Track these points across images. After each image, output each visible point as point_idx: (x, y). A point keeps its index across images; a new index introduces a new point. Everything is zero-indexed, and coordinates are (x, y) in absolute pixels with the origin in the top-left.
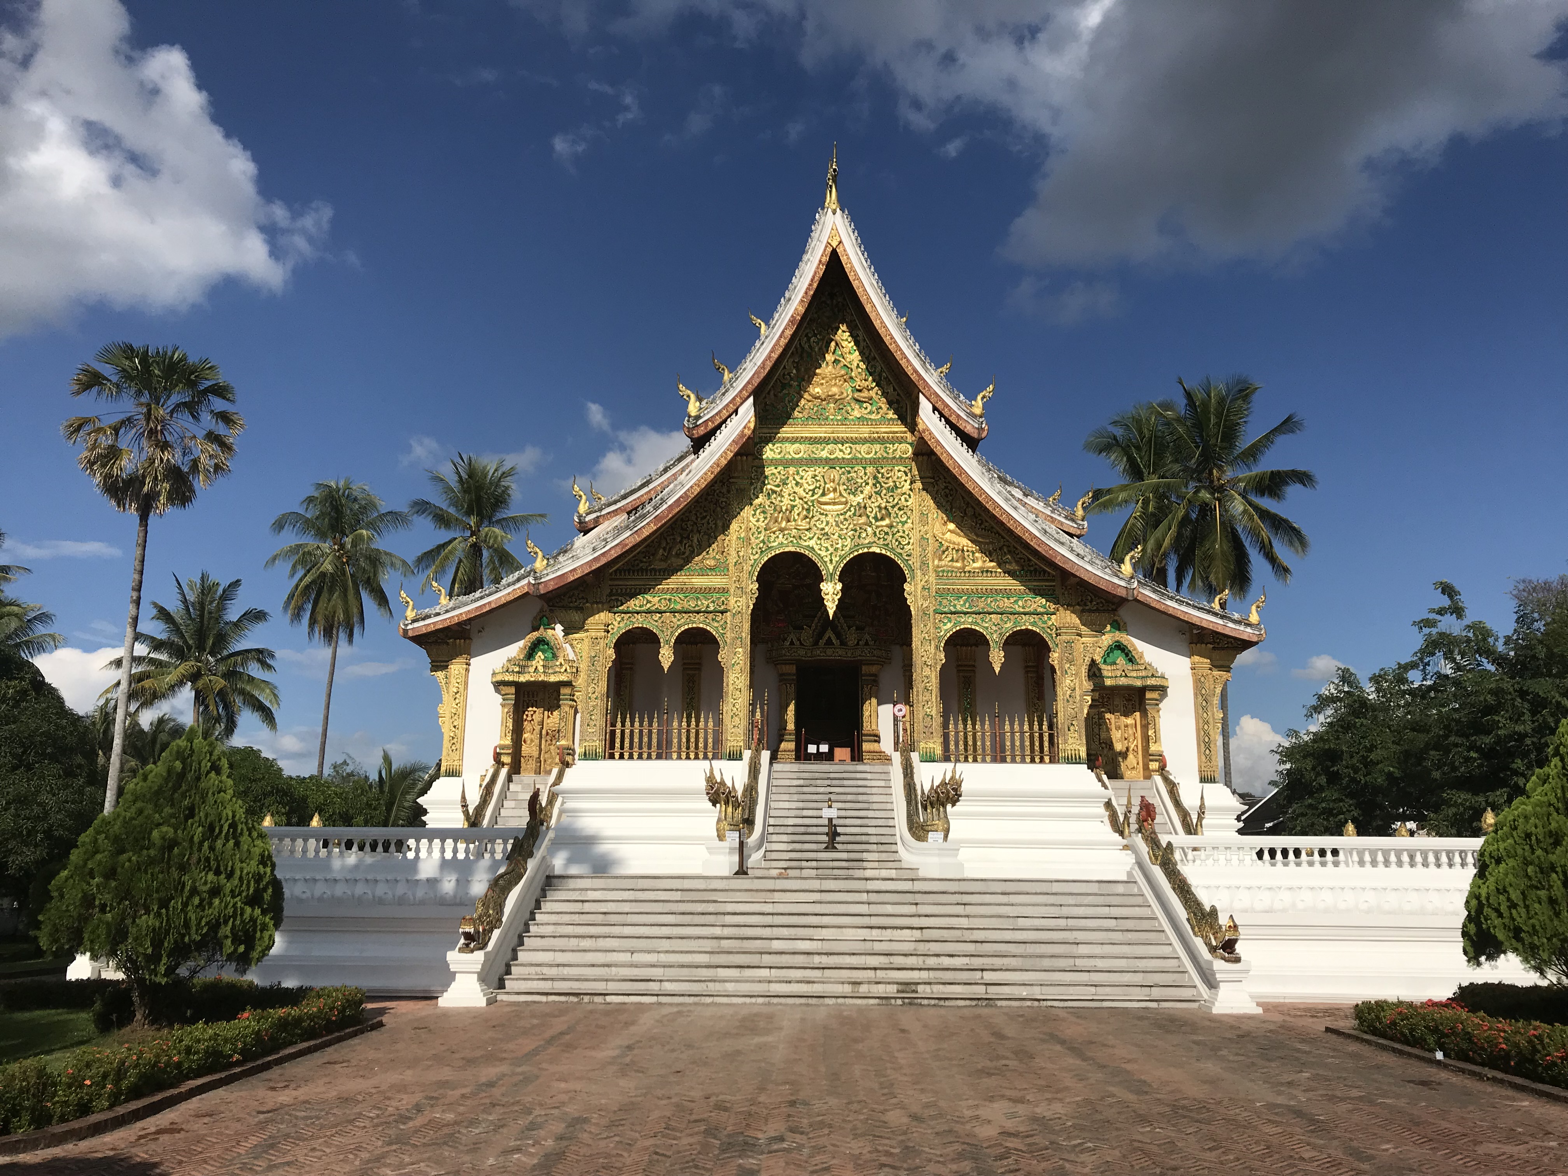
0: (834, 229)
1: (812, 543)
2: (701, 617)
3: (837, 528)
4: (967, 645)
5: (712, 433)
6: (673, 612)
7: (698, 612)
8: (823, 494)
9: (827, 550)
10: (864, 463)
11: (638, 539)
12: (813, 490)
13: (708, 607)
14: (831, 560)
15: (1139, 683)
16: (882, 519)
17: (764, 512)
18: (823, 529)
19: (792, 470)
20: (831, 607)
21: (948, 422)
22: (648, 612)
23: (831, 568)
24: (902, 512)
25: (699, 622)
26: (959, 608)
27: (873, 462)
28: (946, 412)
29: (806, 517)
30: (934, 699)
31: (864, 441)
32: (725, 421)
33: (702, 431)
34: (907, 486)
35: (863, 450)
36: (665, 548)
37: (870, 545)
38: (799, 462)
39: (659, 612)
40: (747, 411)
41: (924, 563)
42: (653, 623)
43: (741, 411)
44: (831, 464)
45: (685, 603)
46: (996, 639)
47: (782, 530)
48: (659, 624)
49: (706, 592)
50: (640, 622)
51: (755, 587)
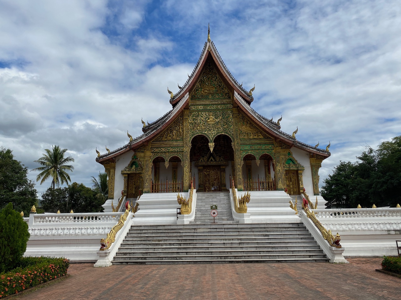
0: (209, 46)
1: (206, 132)
2: (176, 153)
3: (213, 128)
4: (249, 160)
5: (178, 102)
6: (169, 152)
8: (209, 119)
9: (210, 134)
10: (220, 110)
12: (206, 118)
14: (211, 137)
15: (296, 169)
16: (225, 125)
17: (193, 124)
18: (209, 128)
19: (200, 113)
20: (212, 149)
21: (242, 97)
22: (162, 152)
24: (230, 123)
25: (175, 155)
26: (247, 149)
27: (222, 110)
28: (241, 95)
29: (204, 125)
30: (241, 174)
31: (219, 104)
32: (181, 99)
33: (175, 102)
34: (231, 116)
35: (219, 107)
36: (166, 135)
37: (222, 132)
38: (202, 111)
39: (165, 152)
40: (187, 96)
41: (237, 137)
42: (163, 156)
43: (185, 96)
44: (210, 111)
45: (171, 150)
46: (257, 157)
47: (197, 129)
48: (165, 155)
49: (177, 147)
50: (159, 155)
51: (190, 145)
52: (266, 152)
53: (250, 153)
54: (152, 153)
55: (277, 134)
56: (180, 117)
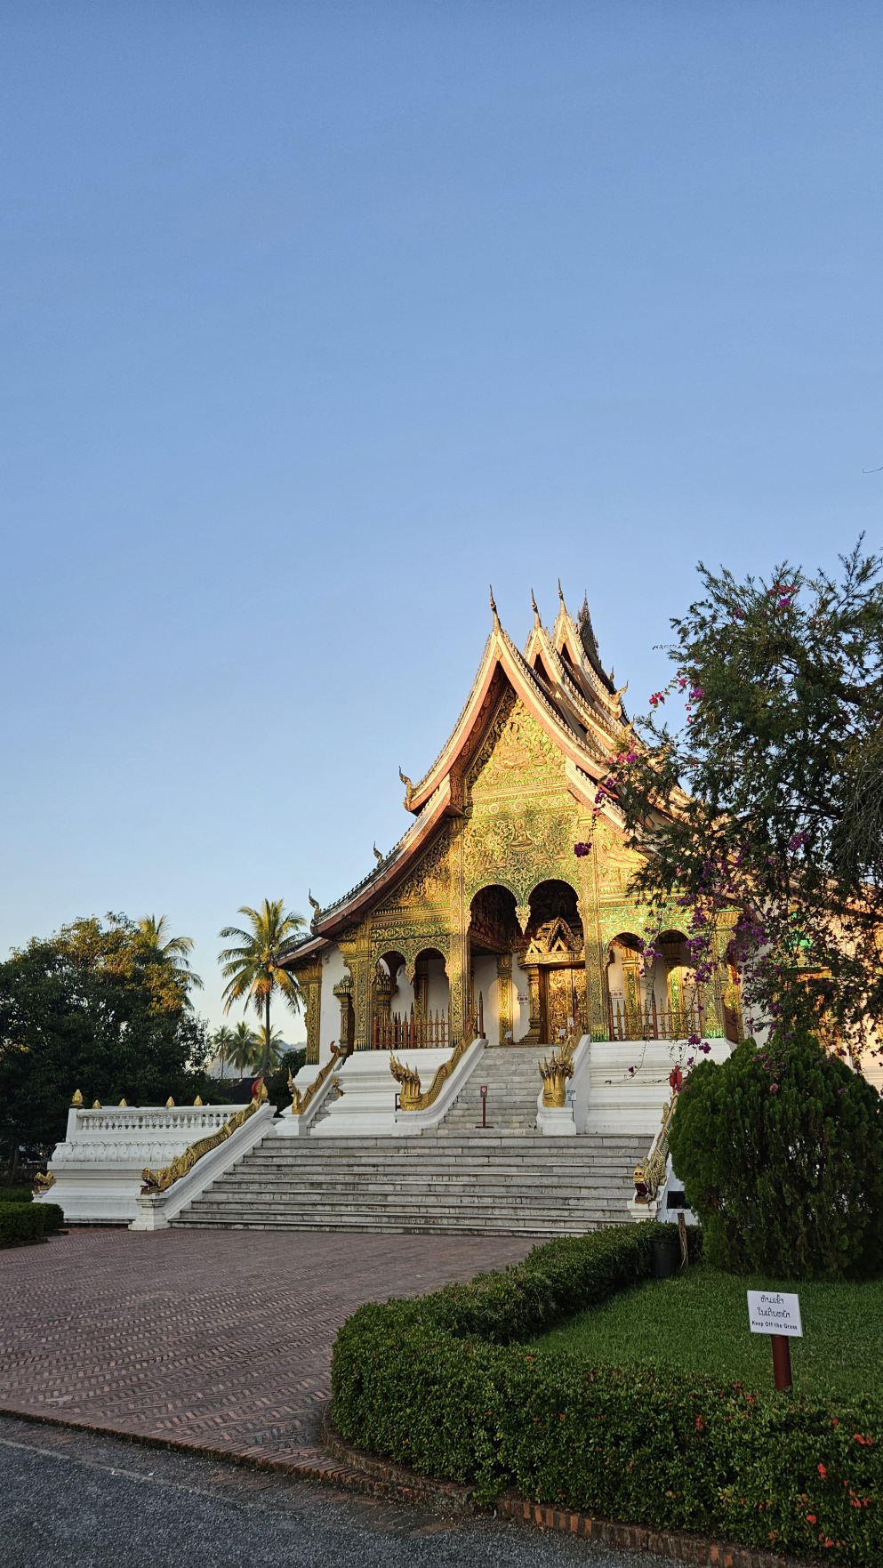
1: (509, 877)
2: (432, 940)
3: (526, 864)
4: (671, 943)
5: (423, 806)
6: (414, 937)
7: (430, 937)
8: (514, 839)
9: (519, 881)
10: (543, 812)
11: (377, 888)
12: (507, 837)
13: (436, 932)
14: (522, 889)
17: (473, 857)
18: (515, 866)
19: (492, 824)
20: (524, 924)
21: (588, 775)
22: (397, 939)
23: (523, 894)
25: (429, 944)
26: (617, 917)
27: (548, 811)
28: (585, 769)
29: (503, 858)
31: (541, 796)
32: (431, 796)
33: (417, 805)
34: (574, 827)
36: (407, 892)
37: (550, 874)
38: (496, 818)
39: (403, 938)
40: (445, 787)
41: (589, 884)
42: (398, 947)
43: (441, 787)
44: (518, 815)
45: (421, 931)
46: (648, 939)
47: (486, 869)
48: (405, 948)
50: (392, 947)
51: (468, 914)
52: (670, 925)
53: (625, 928)
54: (375, 941)
56: (442, 840)
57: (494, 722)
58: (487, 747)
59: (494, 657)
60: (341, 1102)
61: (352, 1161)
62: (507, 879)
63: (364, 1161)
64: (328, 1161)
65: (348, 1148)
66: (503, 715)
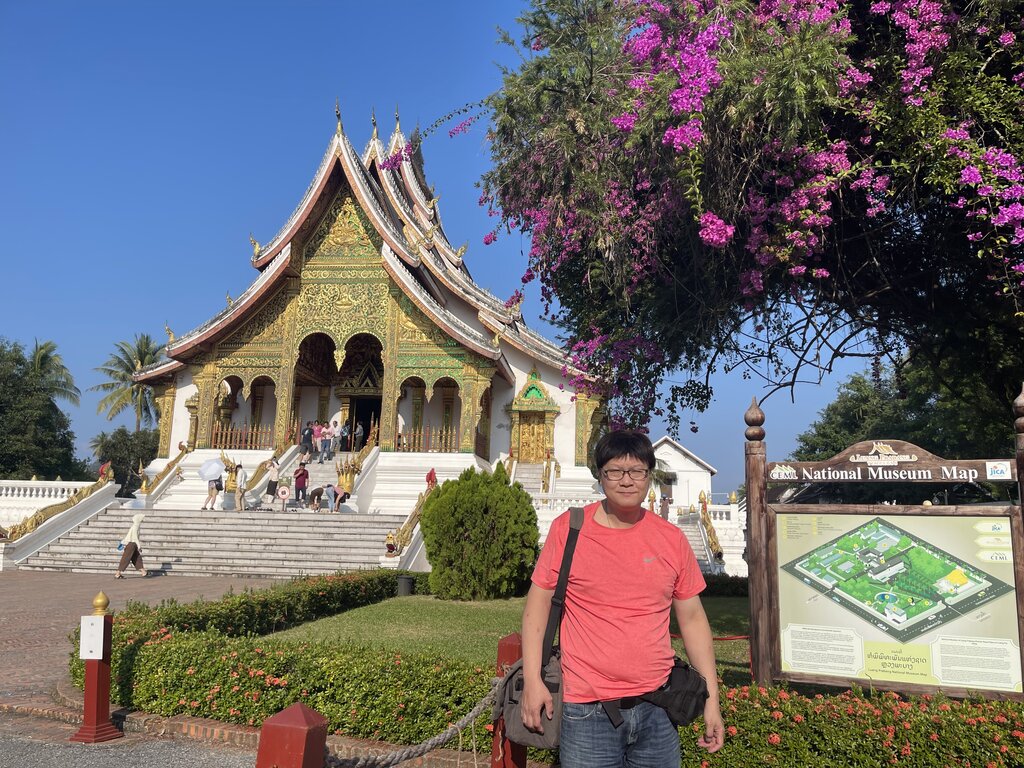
0: (339, 146)
1: (331, 328)
2: (266, 370)
3: (345, 319)
5: (266, 265)
6: (251, 366)
7: (265, 367)
8: (339, 300)
9: (339, 331)
10: (363, 281)
11: (224, 326)
12: (333, 297)
13: (270, 364)
14: (341, 337)
15: (541, 409)
16: (371, 314)
17: (305, 310)
18: (337, 320)
19: (322, 286)
20: (339, 364)
21: (399, 257)
22: (237, 367)
23: (341, 342)
24: (382, 310)
25: (264, 373)
26: (410, 365)
27: (367, 281)
28: (397, 252)
29: (329, 313)
31: (362, 269)
32: (274, 257)
33: (261, 263)
34: (386, 295)
35: (363, 275)
36: (249, 331)
37: (363, 329)
38: (326, 281)
39: (242, 366)
40: (286, 252)
41: (392, 339)
42: (240, 373)
43: (283, 251)
44: (344, 282)
45: (258, 362)
46: (430, 383)
47: (314, 320)
48: (244, 374)
49: (270, 356)
50: (232, 372)
51: (297, 353)
52: (446, 373)
53: (414, 373)
54: (220, 367)
55: (462, 337)
56: (281, 294)
57: (332, 206)
58: (324, 226)
59: (335, 155)
60: (181, 486)
61: (179, 526)
62: (329, 329)
63: (189, 526)
64: (159, 526)
65: (176, 518)
66: (339, 202)
